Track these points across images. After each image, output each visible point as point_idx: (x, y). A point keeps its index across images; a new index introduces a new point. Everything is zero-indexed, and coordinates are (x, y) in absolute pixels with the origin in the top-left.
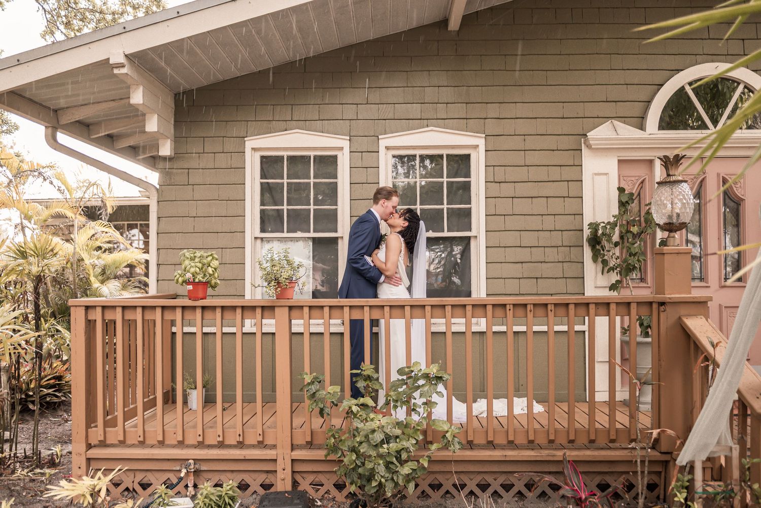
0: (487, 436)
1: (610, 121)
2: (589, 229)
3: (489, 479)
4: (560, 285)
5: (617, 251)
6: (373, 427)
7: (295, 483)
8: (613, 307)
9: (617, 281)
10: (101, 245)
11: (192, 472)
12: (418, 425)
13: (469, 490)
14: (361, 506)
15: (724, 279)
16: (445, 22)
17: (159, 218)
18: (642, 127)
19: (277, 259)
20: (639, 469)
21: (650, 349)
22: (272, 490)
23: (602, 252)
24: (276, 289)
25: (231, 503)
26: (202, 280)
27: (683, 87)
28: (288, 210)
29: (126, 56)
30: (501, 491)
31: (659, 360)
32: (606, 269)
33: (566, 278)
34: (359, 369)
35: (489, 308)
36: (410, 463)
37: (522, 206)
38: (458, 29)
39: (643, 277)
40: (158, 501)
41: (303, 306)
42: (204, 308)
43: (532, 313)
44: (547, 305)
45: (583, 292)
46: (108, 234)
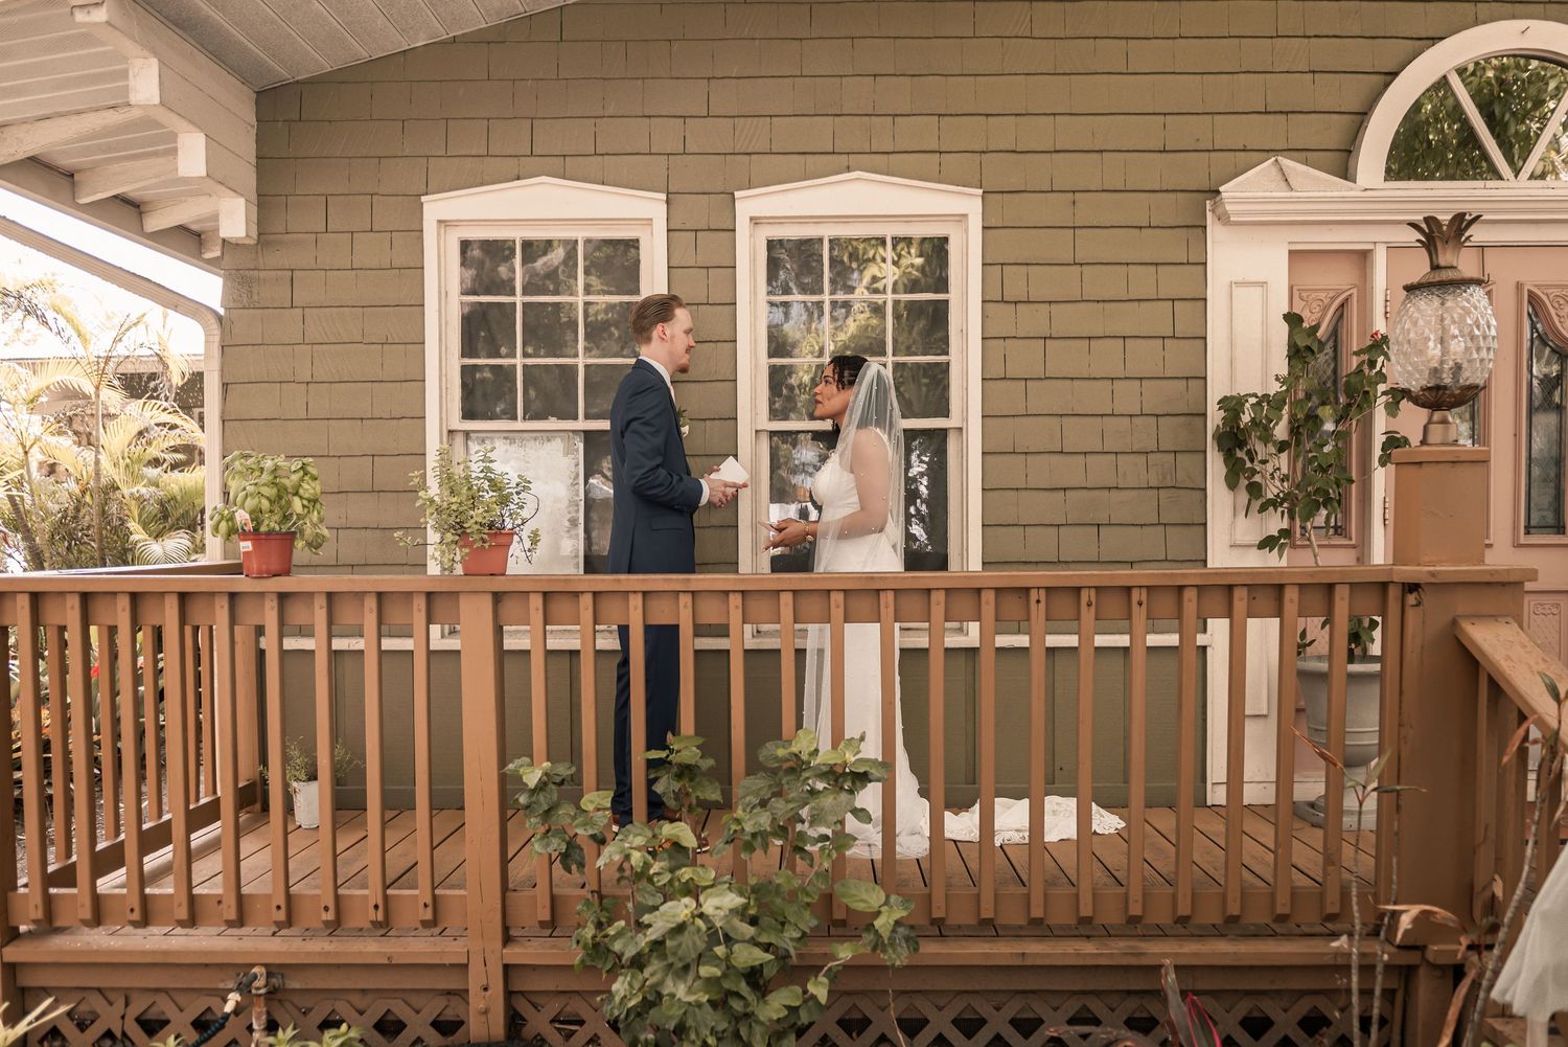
0: (979, 906)
1: (1273, 159)
2: (1220, 409)
3: (984, 1009)
4: (1149, 542)
5: (1284, 463)
7: (514, 1021)
8: (1291, 595)
9: (1280, 531)
10: (161, 455)
11: (260, 995)
12: (807, 890)
13: (935, 1034)
15: (1525, 527)
17: (225, 386)
18: (1346, 172)
20: (1355, 984)
21: (1376, 689)
22: (459, 1035)
23: (1249, 465)
24: (461, 550)
26: (277, 528)
27: (1445, 77)
28: (525, 367)
30: (1011, 1036)
31: (1401, 725)
32: (1257, 504)
33: (1165, 525)
34: (665, 747)
35: (988, 597)
36: (781, 992)
37: (1064, 358)
39: (1339, 524)
41: (527, 592)
42: (283, 597)
43: (1093, 609)
44: (1128, 589)
45: (1203, 558)
46: (173, 432)
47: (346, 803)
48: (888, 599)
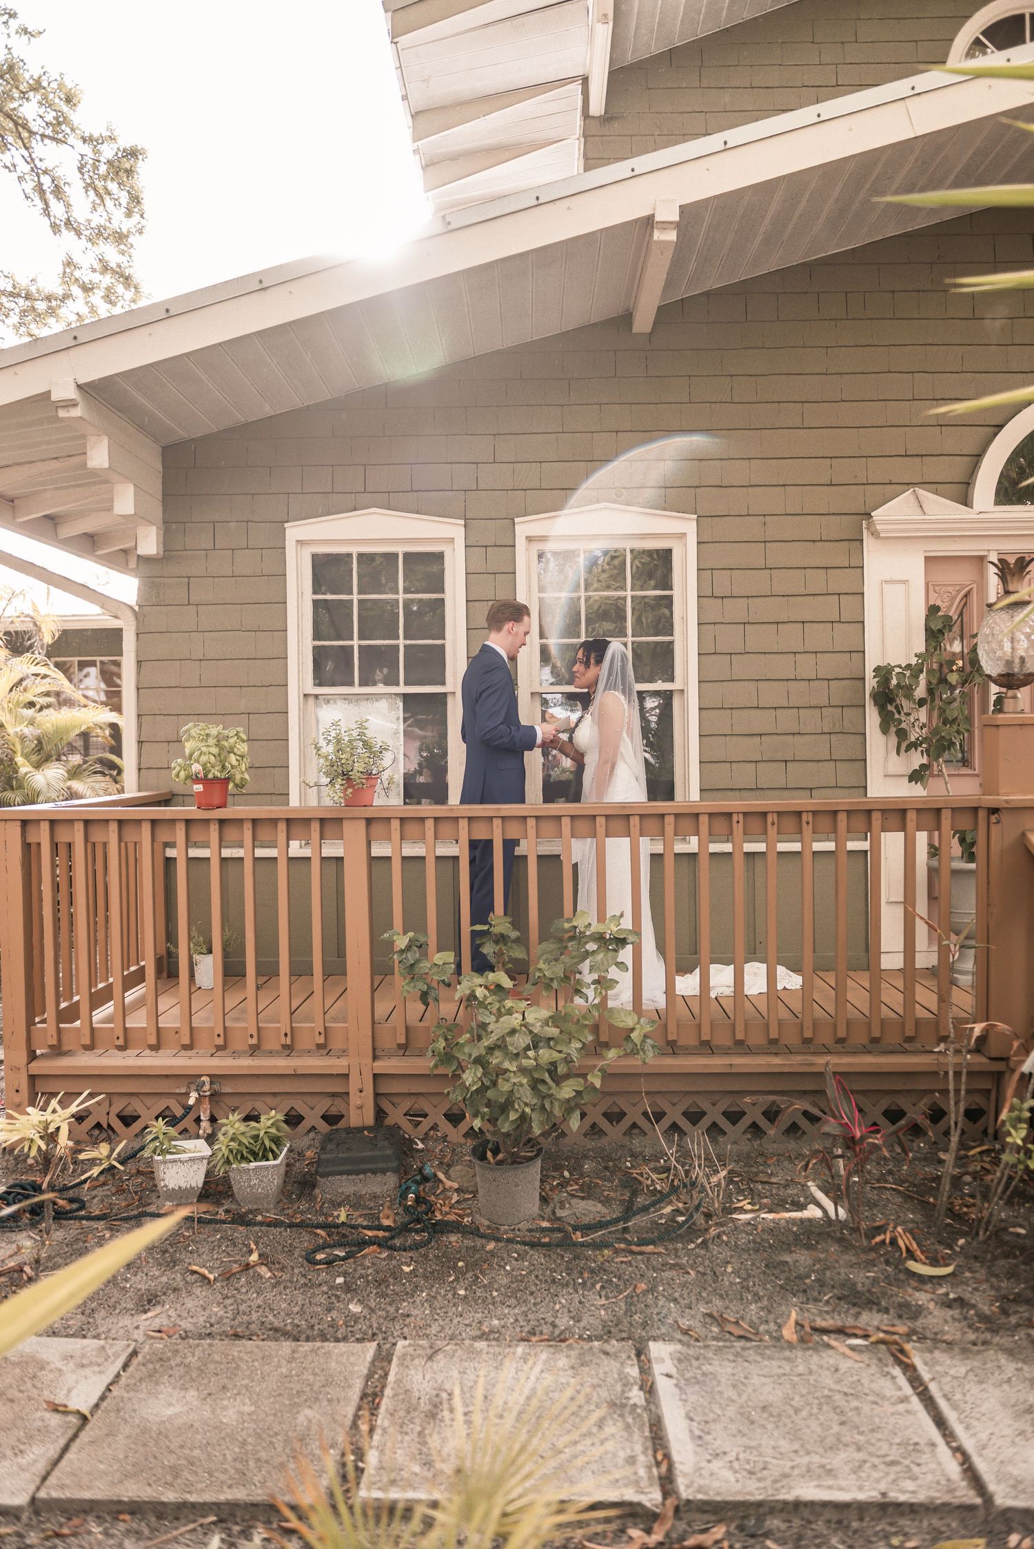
0: (701, 1032)
1: (913, 490)
2: (874, 677)
3: (705, 1104)
4: (825, 774)
5: (922, 715)
6: (512, 1026)
7: (380, 1114)
8: (911, 816)
9: (922, 766)
10: (34, 699)
11: (207, 1096)
12: (584, 1017)
13: (670, 1122)
14: (490, 1150)
16: (626, 319)
17: (139, 662)
18: (965, 500)
19: (347, 739)
20: (951, 1087)
21: (973, 882)
22: (342, 1124)
23: (897, 716)
24: (346, 790)
25: (274, 1147)
26: (219, 775)
28: (360, 647)
29: (79, 387)
30: (724, 1123)
31: (988, 905)
32: (904, 746)
33: (836, 761)
34: (485, 922)
35: (704, 820)
36: (571, 1082)
37: (759, 638)
38: (649, 330)
39: (966, 758)
40: (152, 1146)
41: (389, 819)
42: (222, 822)
43: (775, 826)
44: (799, 814)
45: (864, 784)
46: (45, 681)
47: (232, 972)
48: (635, 821)
